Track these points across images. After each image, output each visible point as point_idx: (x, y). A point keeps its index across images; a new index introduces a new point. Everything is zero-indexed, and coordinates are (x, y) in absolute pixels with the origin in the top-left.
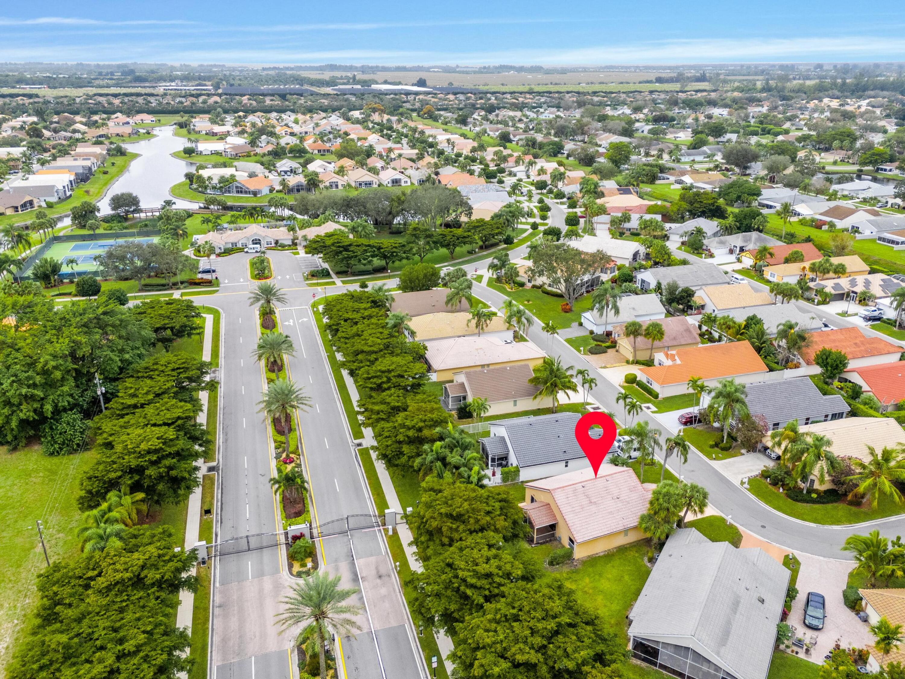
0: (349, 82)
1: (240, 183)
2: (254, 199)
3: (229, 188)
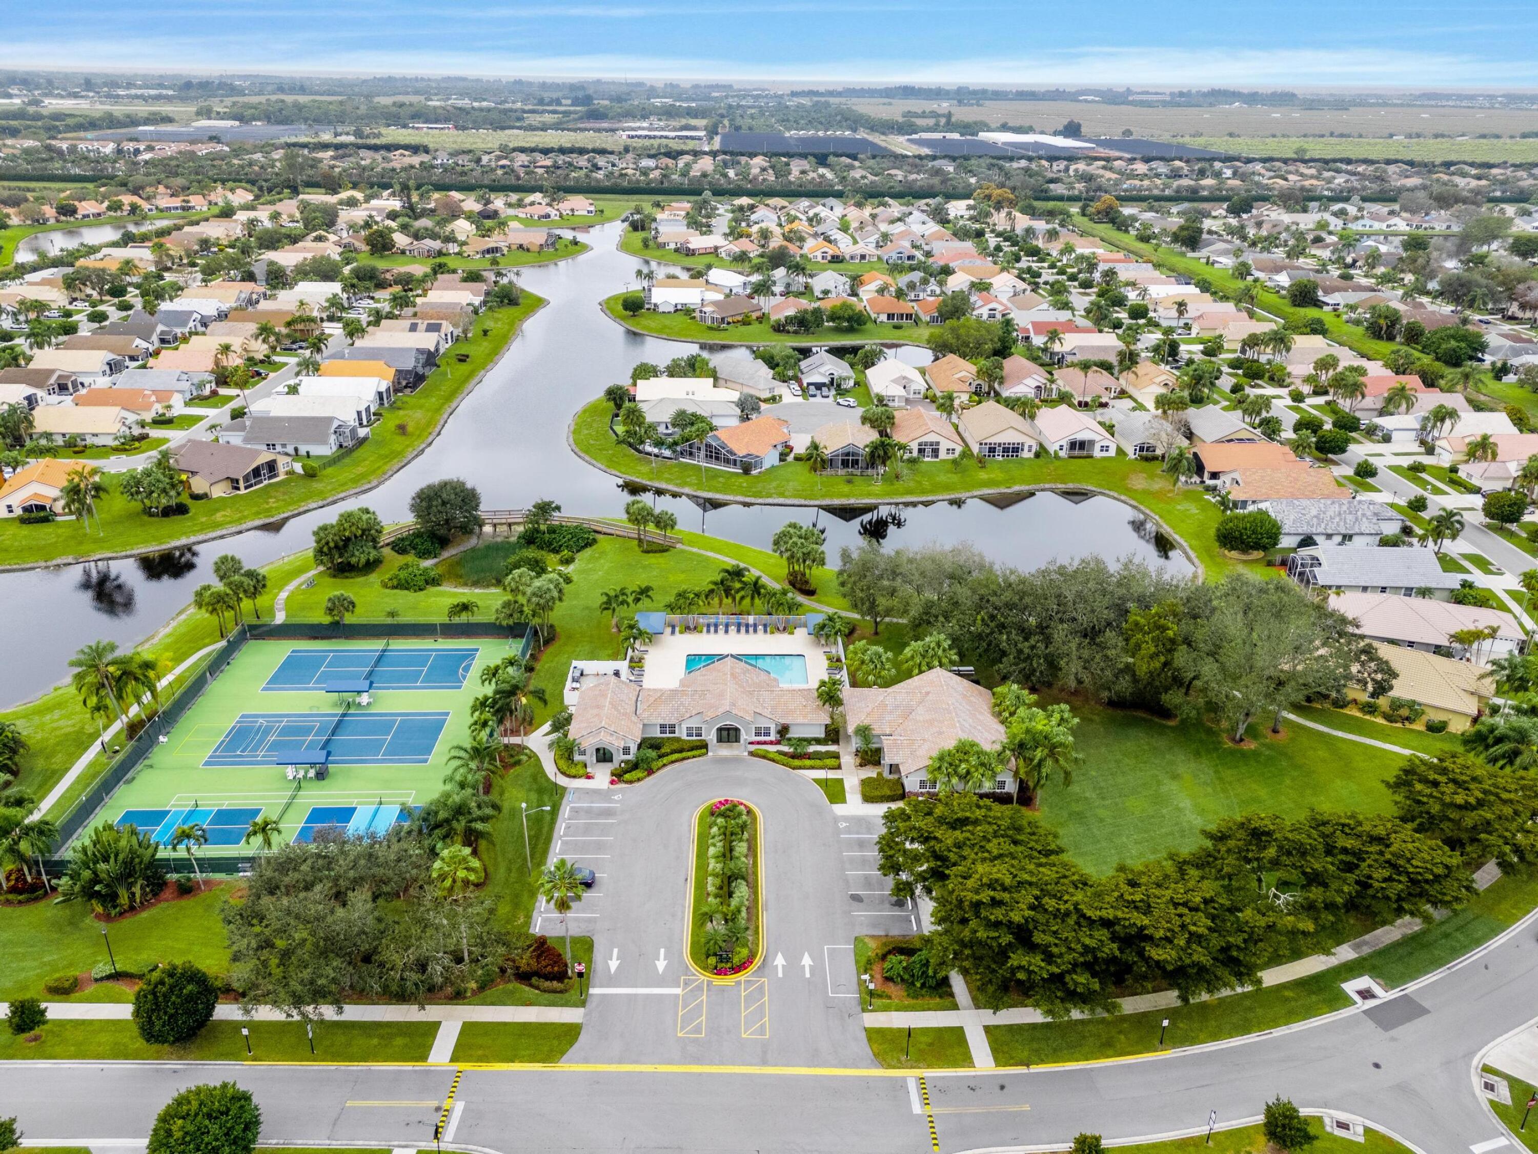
0: (937, 124)
1: (716, 438)
2: (744, 481)
3: (691, 446)
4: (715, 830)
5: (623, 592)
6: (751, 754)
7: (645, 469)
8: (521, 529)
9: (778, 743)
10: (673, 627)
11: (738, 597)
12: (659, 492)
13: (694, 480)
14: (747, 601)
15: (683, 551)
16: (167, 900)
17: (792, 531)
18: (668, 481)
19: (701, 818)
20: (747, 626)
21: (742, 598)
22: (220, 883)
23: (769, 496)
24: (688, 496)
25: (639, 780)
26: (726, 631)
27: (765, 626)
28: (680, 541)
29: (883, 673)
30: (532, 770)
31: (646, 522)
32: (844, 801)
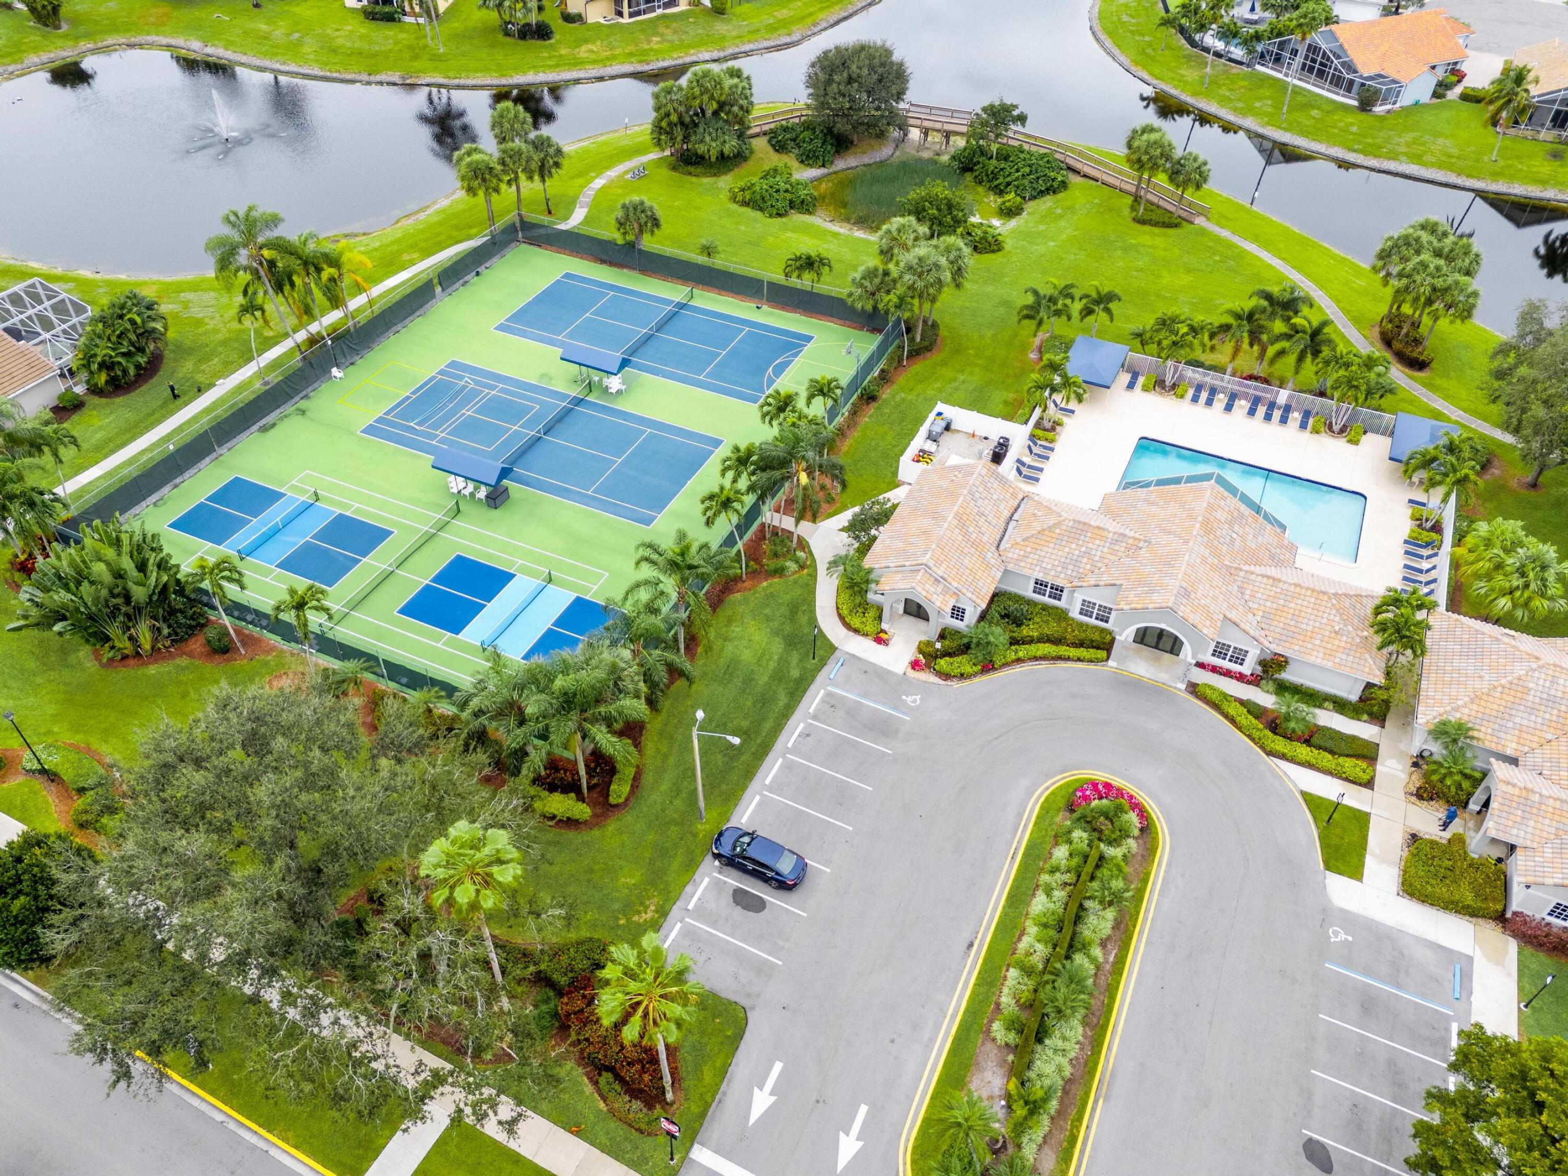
1: (1333, 37)
2: (1355, 122)
3: (1282, 46)
4: (1061, 853)
5: (1066, 292)
6: (1193, 688)
7: (1191, 74)
8: (961, 142)
9: (1254, 680)
10: (1135, 376)
11: (1271, 351)
12: (1204, 119)
13: (1267, 105)
14: (1290, 360)
15: (1203, 232)
16: (191, 655)
17: (1425, 237)
18: (1224, 101)
19: (1046, 810)
20: (1272, 406)
21: (1281, 353)
22: (273, 648)
23: (1393, 156)
24: (1248, 131)
25: (962, 676)
26: (1229, 408)
27: (1307, 414)
28: (1204, 212)
29: (1537, 602)
30: (798, 592)
31: (1155, 167)
32: (1356, 873)
